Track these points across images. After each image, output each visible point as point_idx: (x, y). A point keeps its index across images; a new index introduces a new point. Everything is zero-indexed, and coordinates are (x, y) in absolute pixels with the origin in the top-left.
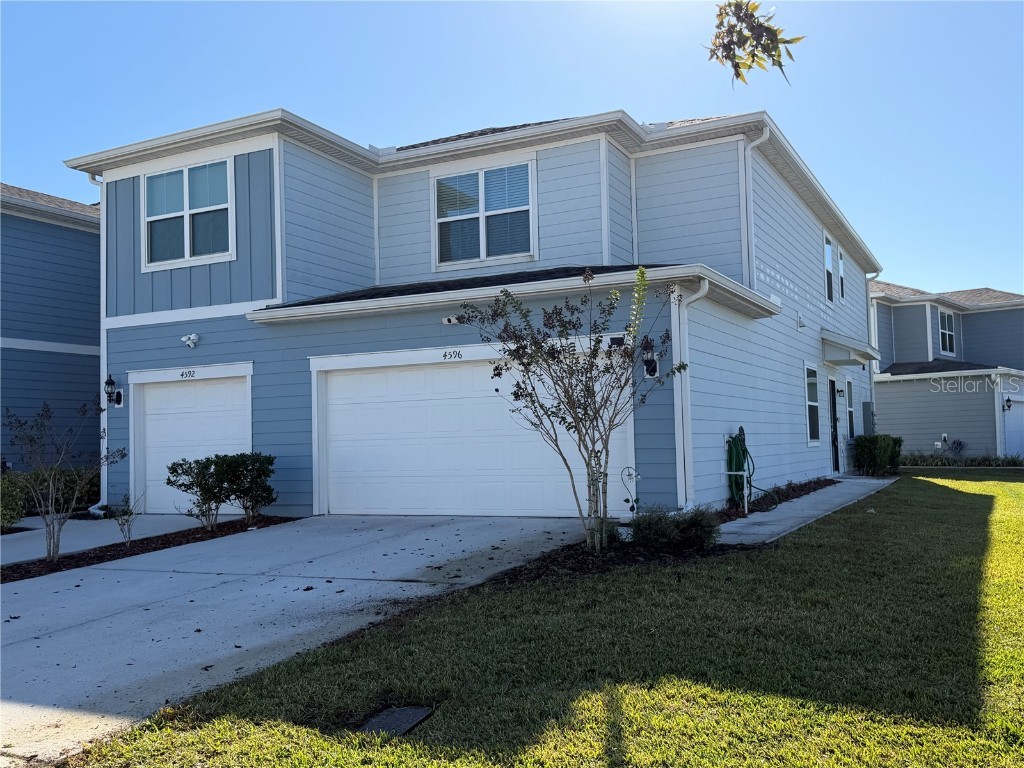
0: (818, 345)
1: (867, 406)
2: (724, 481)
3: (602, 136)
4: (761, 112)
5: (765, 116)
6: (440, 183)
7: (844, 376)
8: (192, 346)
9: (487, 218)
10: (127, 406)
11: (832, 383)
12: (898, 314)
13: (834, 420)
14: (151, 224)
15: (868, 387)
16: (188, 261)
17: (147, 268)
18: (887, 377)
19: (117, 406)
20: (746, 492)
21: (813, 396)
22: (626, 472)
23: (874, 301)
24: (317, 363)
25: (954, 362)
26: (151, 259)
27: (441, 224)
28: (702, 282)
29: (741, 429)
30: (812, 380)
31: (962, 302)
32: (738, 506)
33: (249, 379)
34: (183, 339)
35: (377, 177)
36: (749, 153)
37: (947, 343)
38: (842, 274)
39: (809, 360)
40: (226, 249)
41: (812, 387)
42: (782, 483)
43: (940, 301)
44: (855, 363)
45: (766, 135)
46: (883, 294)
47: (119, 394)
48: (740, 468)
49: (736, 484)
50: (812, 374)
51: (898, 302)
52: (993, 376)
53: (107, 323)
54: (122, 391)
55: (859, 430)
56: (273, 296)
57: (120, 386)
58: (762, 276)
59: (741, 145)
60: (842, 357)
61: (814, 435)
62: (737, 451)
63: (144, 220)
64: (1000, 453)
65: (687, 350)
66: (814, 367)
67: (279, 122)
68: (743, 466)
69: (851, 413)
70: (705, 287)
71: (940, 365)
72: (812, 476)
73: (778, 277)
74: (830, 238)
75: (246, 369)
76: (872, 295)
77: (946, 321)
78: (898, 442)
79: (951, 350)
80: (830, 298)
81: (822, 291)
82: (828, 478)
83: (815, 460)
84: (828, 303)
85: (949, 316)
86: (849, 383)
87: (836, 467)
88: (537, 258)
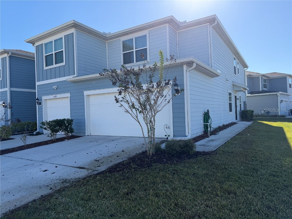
0: (232, 86)
1: (245, 102)
2: (202, 126)
3: (167, 25)
4: (214, 15)
5: (216, 16)
6: (123, 42)
7: (239, 94)
8: (56, 89)
9: (136, 51)
10: (42, 106)
11: (236, 97)
12: (252, 79)
13: (236, 106)
14: (46, 56)
15: (245, 98)
16: (54, 66)
17: (45, 68)
18: (250, 95)
19: (40, 105)
20: (209, 129)
21: (230, 100)
22: (165, 126)
23: (246, 76)
24: (86, 93)
25: (267, 91)
26: (46, 66)
27: (124, 54)
28: (193, 63)
29: (208, 110)
30: (230, 96)
31: (269, 76)
32: (207, 133)
33: (69, 97)
34: (53, 87)
35: (107, 42)
36: (211, 28)
37: (265, 86)
38: (238, 67)
39: (229, 90)
40: (63, 62)
41: (230, 98)
42: (221, 125)
43: (263, 75)
44: (242, 91)
45: (216, 23)
46: (248, 74)
47: (40, 102)
48: (207, 122)
49: (206, 127)
50: (230, 94)
51: (252, 76)
52: (278, 94)
53: (37, 83)
54: (41, 101)
55: (242, 109)
56: (74, 74)
57: (40, 100)
58: (215, 65)
59: (208, 26)
60: (238, 89)
61: (231, 110)
62: (206, 117)
63: (44, 55)
64: (279, 114)
65: (189, 86)
66: (230, 92)
67: (73, 24)
68: (208, 121)
69: (240, 104)
70: (195, 65)
71: (263, 92)
72: (230, 122)
73: (220, 66)
74: (235, 57)
75: (68, 95)
76: (246, 74)
77: (265, 81)
78: (253, 111)
79: (266, 88)
80: (235, 73)
81: (233, 71)
82: (234, 122)
83: (231, 117)
84: (235, 75)
85: (266, 80)
86: (240, 97)
87: (236, 119)
88: (149, 62)
